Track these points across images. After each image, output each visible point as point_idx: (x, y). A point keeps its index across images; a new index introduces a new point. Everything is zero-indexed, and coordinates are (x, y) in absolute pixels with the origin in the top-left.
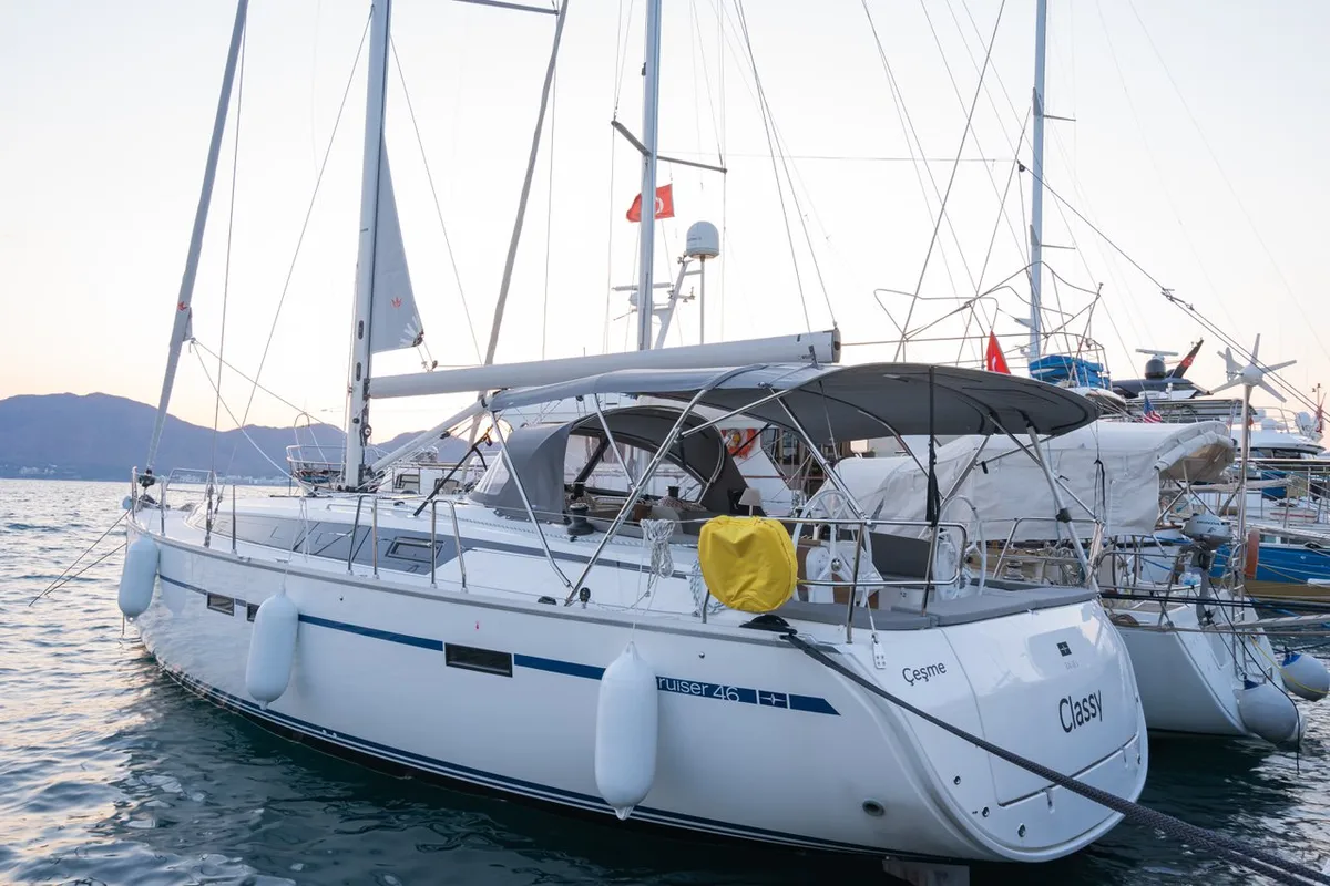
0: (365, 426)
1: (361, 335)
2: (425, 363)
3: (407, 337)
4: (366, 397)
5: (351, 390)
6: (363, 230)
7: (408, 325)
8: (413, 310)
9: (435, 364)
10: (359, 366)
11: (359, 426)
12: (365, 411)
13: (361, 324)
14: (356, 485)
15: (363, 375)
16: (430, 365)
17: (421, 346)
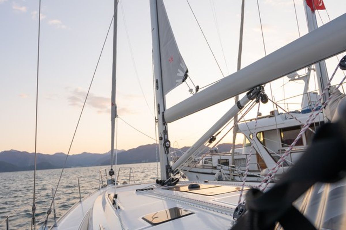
0: (167, 141)
1: (157, 87)
2: (191, 90)
3: (179, 78)
4: (165, 123)
5: (157, 121)
6: (153, 29)
7: (179, 70)
8: (180, 59)
9: (197, 88)
10: (159, 106)
11: (163, 141)
12: (165, 132)
13: (157, 82)
14: (166, 179)
15: (162, 110)
16: (194, 91)
17: (188, 80)
